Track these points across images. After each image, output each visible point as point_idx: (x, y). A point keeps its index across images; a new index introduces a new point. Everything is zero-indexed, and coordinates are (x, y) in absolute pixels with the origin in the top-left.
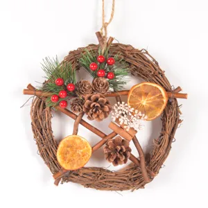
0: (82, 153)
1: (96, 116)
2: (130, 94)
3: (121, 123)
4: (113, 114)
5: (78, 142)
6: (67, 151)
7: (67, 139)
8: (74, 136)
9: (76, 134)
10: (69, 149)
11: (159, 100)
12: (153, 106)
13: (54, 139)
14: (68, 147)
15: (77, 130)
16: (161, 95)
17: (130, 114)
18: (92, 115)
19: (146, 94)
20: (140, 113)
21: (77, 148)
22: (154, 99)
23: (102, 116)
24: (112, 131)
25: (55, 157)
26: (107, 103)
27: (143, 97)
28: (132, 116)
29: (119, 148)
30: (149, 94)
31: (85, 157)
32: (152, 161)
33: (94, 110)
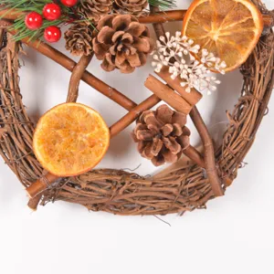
0: (90, 139)
1: (122, 60)
2: (189, 17)
3: (173, 77)
4: (156, 57)
5: (79, 117)
6: (57, 136)
7: (56, 111)
8: (71, 104)
9: (75, 101)
10: (59, 132)
11: (245, 30)
12: (233, 44)
13: (26, 111)
14: (58, 127)
15: (77, 93)
16: (252, 20)
17: (192, 58)
18: (113, 58)
19: (220, 18)
20: (212, 55)
21: (77, 131)
22: (236, 28)
23: (135, 61)
24: (152, 93)
25: (29, 150)
26: (145, 34)
27: (213, 25)
28: (197, 63)
29: (169, 128)
30: (227, 17)
31: (96, 147)
32: (225, 153)
33: (119, 48)
